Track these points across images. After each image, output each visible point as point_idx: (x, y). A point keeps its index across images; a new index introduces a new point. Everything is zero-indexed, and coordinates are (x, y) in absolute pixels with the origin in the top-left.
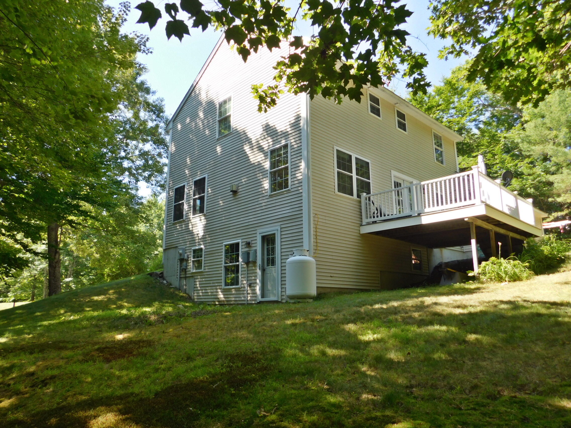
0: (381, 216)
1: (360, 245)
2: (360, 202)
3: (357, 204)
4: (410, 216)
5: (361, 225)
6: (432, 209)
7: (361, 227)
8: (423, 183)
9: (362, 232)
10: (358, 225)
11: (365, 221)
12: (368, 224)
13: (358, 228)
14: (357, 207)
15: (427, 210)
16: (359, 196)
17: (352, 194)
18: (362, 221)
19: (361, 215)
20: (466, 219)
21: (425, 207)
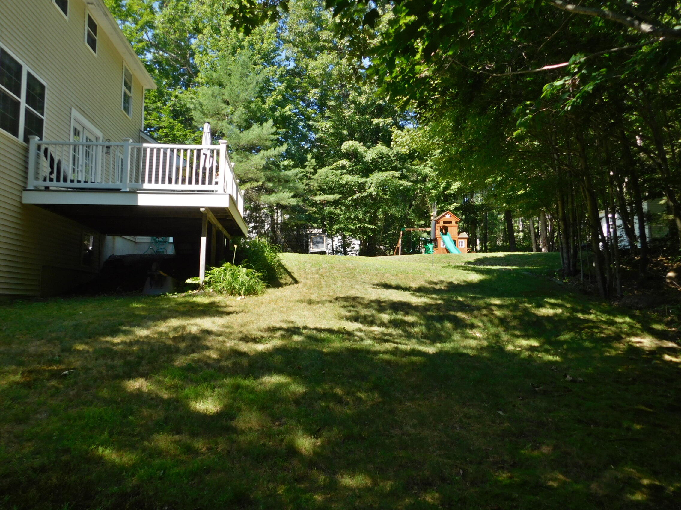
0: (58, 180)
1: (16, 221)
2: (27, 150)
3: (22, 152)
4: (117, 190)
5: (25, 189)
6: (153, 186)
7: (24, 192)
8: (145, 145)
9: (24, 201)
10: (20, 188)
11: (32, 183)
12: (37, 189)
13: (19, 194)
14: (21, 157)
15: (146, 186)
16: (26, 140)
17: (16, 134)
18: (26, 183)
19: (26, 173)
20: (202, 210)
21: (143, 181)
